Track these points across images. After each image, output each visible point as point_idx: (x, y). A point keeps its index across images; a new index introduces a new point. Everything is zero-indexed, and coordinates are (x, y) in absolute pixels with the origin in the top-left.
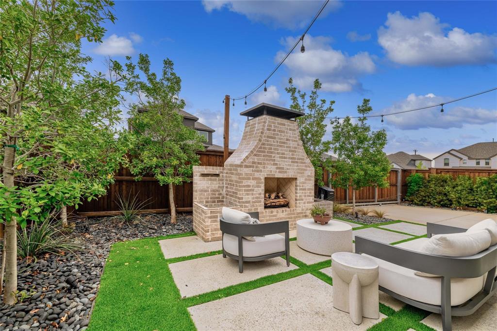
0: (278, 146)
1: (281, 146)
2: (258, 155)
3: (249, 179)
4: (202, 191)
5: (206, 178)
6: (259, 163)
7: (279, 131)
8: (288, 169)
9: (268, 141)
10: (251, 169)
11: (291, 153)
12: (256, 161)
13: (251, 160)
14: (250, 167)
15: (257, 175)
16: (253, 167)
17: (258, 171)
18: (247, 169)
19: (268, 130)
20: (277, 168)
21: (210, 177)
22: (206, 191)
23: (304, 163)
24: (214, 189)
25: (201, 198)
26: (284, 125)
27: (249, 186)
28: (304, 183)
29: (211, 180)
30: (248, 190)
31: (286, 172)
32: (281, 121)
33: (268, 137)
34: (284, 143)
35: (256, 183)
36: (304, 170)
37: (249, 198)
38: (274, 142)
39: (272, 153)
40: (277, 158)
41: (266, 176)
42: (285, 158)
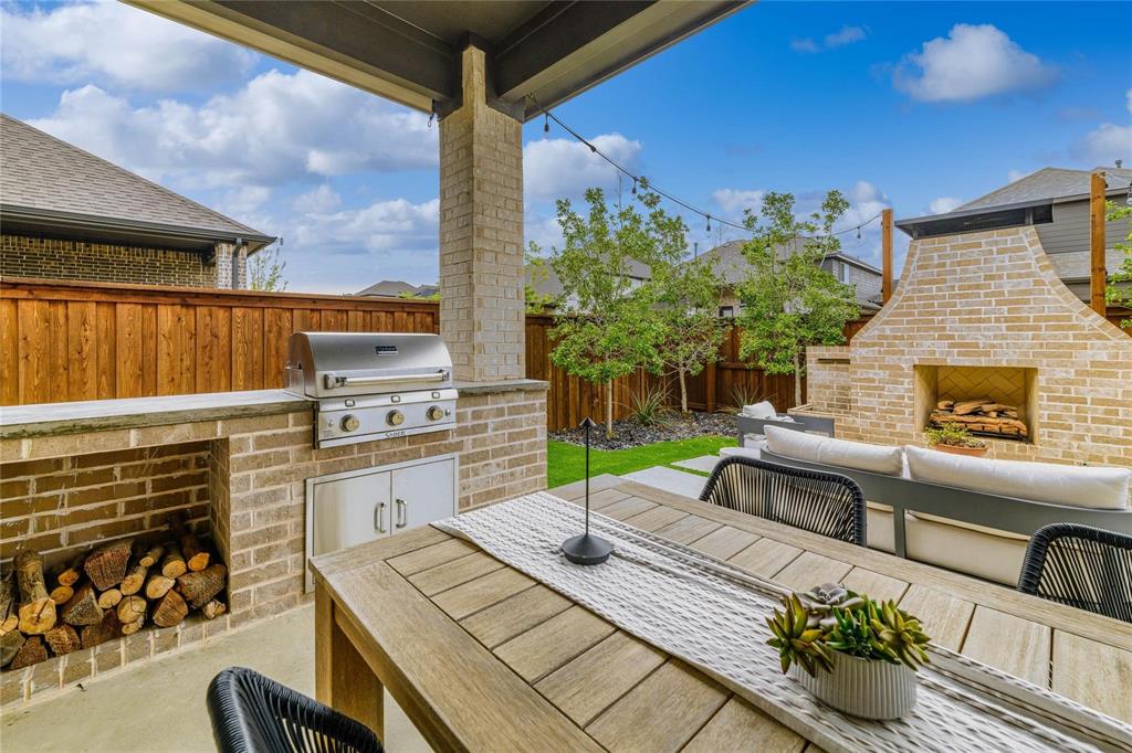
0: (953, 296)
1: (962, 296)
2: (894, 322)
3: (872, 367)
4: (820, 386)
5: (827, 366)
6: (895, 338)
7: (959, 264)
8: (994, 346)
9: (920, 291)
10: (877, 348)
11: (1005, 308)
12: (888, 332)
13: (876, 333)
14: (874, 345)
15: (889, 360)
16: (882, 345)
17: (894, 353)
18: (866, 349)
19: (919, 267)
20: (952, 346)
21: (835, 365)
22: (828, 387)
23: (1072, 328)
24: (843, 384)
25: (820, 399)
26: (980, 245)
27: (873, 381)
28: (1071, 384)
29: (837, 369)
30: (869, 388)
31: (987, 354)
32: (963, 240)
33: (920, 282)
34: (978, 287)
35: (890, 375)
36: (1071, 346)
37: (874, 402)
38: (942, 291)
39: (933, 314)
40: (953, 324)
41: (917, 363)
42: (980, 321)
